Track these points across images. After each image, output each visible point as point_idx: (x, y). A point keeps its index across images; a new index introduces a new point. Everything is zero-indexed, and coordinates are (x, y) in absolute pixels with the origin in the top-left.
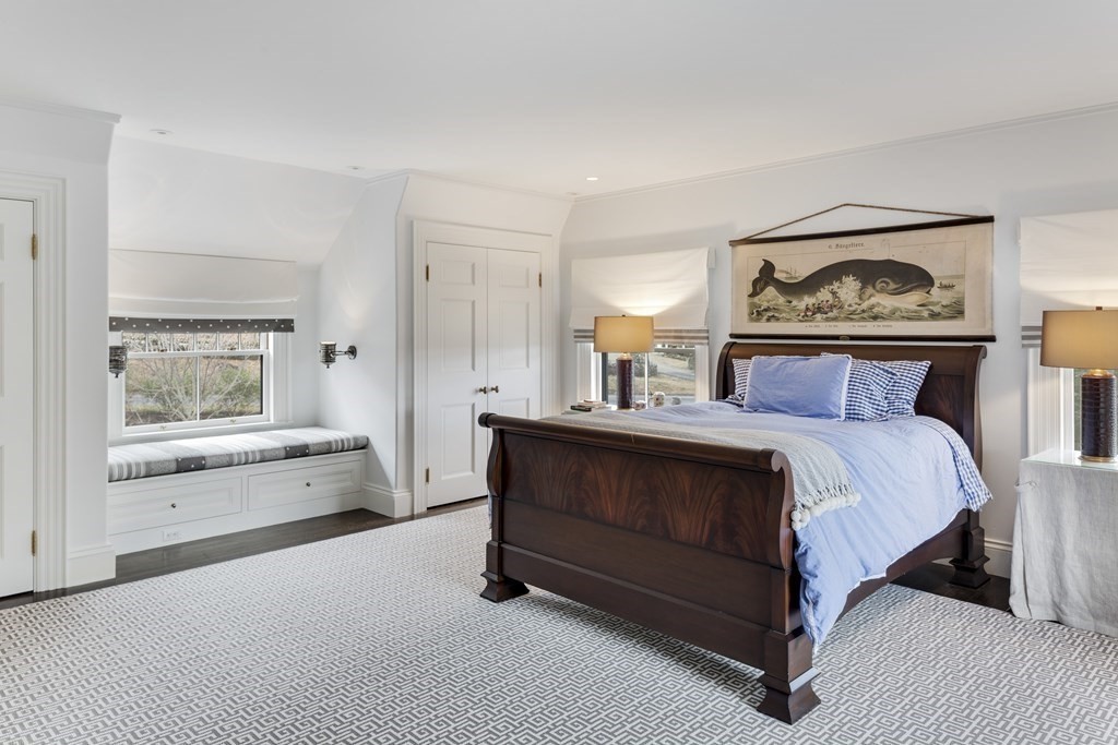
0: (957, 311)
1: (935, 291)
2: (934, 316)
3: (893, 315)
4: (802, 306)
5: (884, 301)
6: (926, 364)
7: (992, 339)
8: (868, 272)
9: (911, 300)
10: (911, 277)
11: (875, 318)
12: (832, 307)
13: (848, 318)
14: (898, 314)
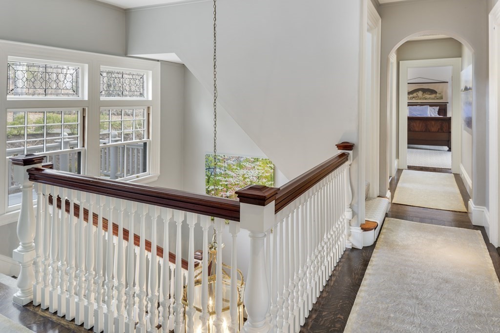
0: (442, 98)
1: (437, 94)
2: (437, 99)
3: (429, 98)
4: (410, 97)
5: (428, 96)
6: (438, 107)
7: (448, 103)
8: (424, 91)
9: (433, 96)
10: (433, 92)
11: (426, 99)
12: (416, 97)
13: (420, 99)
14: (430, 98)
